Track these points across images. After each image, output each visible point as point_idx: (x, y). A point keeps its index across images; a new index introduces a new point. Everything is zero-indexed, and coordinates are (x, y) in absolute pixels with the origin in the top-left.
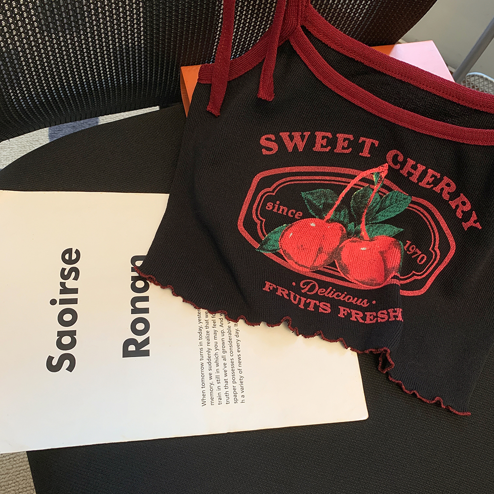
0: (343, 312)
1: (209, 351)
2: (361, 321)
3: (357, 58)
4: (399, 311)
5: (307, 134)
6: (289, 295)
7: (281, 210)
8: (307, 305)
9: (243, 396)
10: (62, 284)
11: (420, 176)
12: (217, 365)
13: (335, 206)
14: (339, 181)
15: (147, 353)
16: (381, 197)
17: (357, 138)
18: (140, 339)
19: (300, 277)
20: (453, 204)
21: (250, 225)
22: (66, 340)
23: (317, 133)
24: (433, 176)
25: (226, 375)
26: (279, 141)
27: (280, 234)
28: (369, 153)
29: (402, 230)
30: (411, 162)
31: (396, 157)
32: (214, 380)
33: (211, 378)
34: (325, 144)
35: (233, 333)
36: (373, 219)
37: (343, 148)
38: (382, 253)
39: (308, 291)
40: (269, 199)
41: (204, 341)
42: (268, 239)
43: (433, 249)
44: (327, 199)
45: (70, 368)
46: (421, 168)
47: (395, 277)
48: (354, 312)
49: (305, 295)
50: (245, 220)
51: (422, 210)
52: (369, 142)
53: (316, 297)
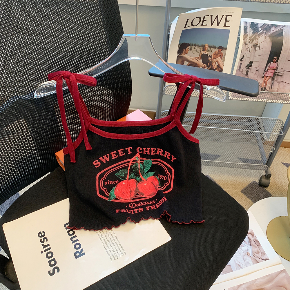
0: (148, 208)
1: (106, 243)
2: (155, 208)
3: (113, 126)
4: (165, 197)
5: (108, 155)
6: (126, 211)
7: (110, 183)
8: (134, 212)
9: (125, 252)
10: (43, 245)
11: (150, 152)
12: (111, 246)
13: (128, 174)
14: (126, 165)
15: (84, 254)
16: (142, 164)
17: (124, 149)
18: (79, 250)
19: (128, 204)
20: (165, 156)
21: (102, 193)
22: (52, 263)
23: (111, 153)
24: (154, 150)
25: (116, 248)
26: (100, 161)
27: (114, 191)
28: (131, 152)
29: (155, 172)
30: (145, 149)
31: (139, 149)
32: (112, 252)
33: (111, 252)
34: (115, 156)
35: (112, 233)
36: (143, 173)
37: (122, 154)
38: (152, 183)
39: (133, 207)
40: (105, 181)
41: (103, 241)
42: (110, 195)
43: (167, 173)
44: (124, 172)
45: (58, 271)
46: (149, 149)
47: (159, 188)
48: (151, 207)
49: (132, 209)
50: (99, 191)
51: (157, 162)
52: (129, 149)
53: (136, 208)
